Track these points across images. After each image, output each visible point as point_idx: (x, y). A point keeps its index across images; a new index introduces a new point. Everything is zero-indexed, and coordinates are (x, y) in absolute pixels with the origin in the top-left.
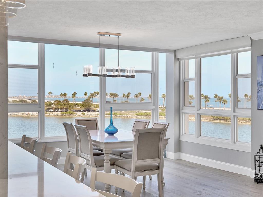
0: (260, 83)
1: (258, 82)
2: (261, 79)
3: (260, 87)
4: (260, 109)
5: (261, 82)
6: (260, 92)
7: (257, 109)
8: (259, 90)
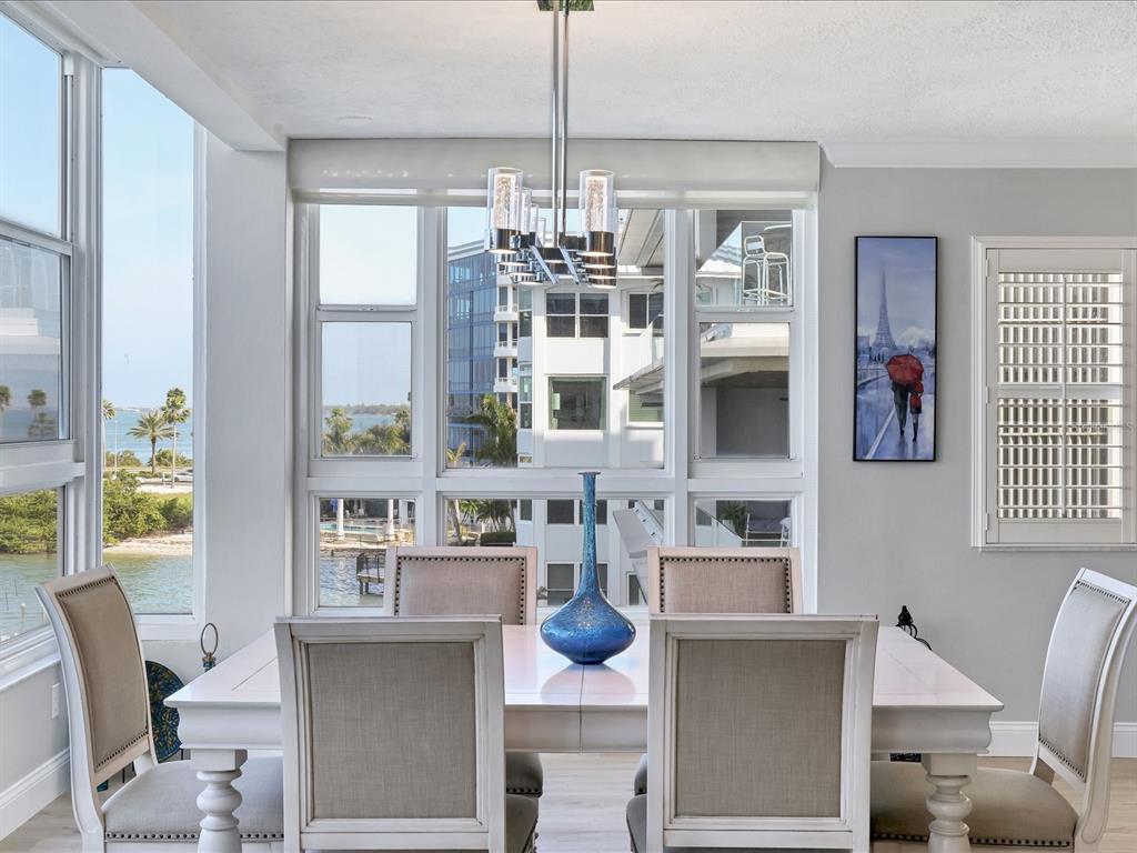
0: (870, 349)
1: (861, 344)
2: (878, 334)
3: (872, 367)
4: (869, 457)
5: (874, 344)
6: (871, 388)
7: (855, 459)
8: (868, 379)
